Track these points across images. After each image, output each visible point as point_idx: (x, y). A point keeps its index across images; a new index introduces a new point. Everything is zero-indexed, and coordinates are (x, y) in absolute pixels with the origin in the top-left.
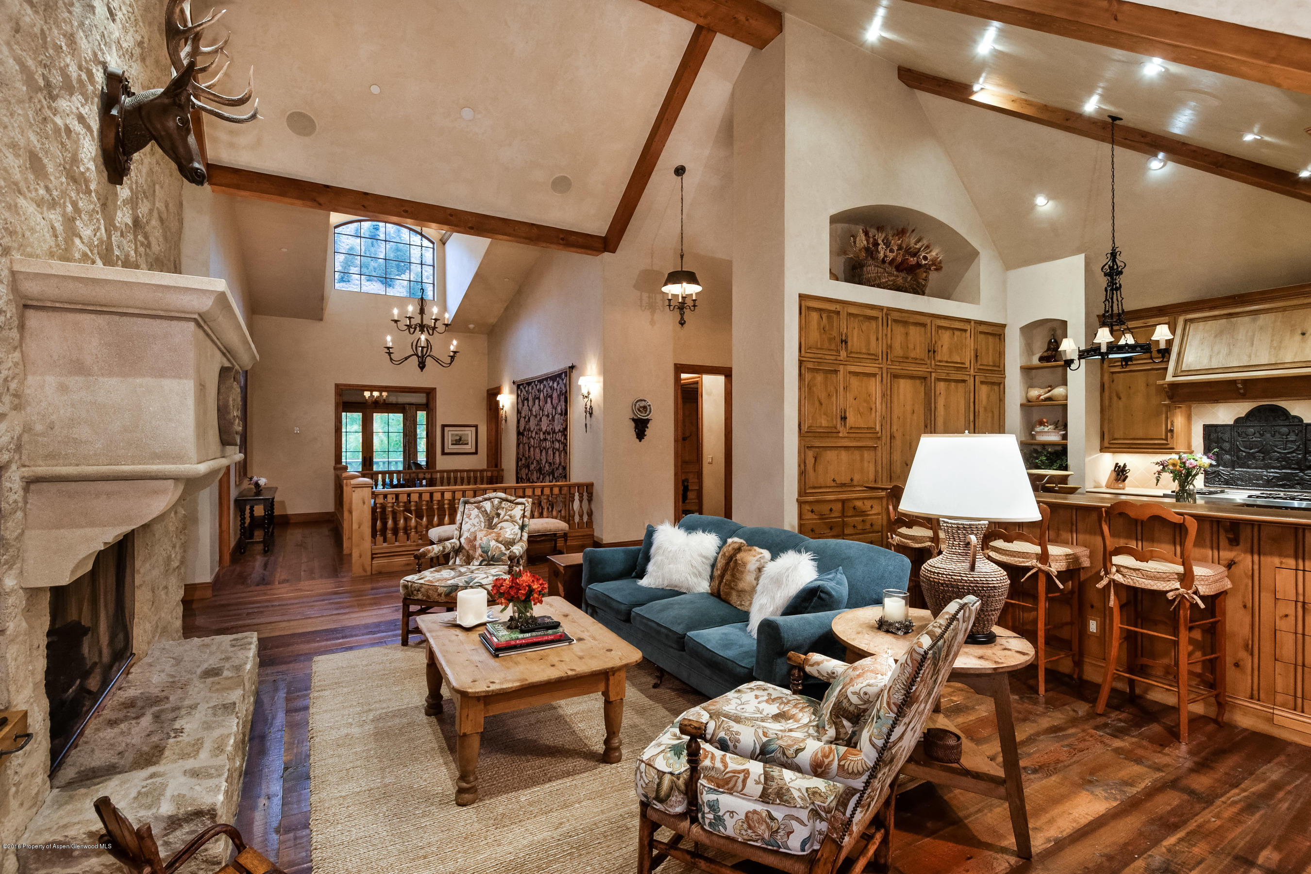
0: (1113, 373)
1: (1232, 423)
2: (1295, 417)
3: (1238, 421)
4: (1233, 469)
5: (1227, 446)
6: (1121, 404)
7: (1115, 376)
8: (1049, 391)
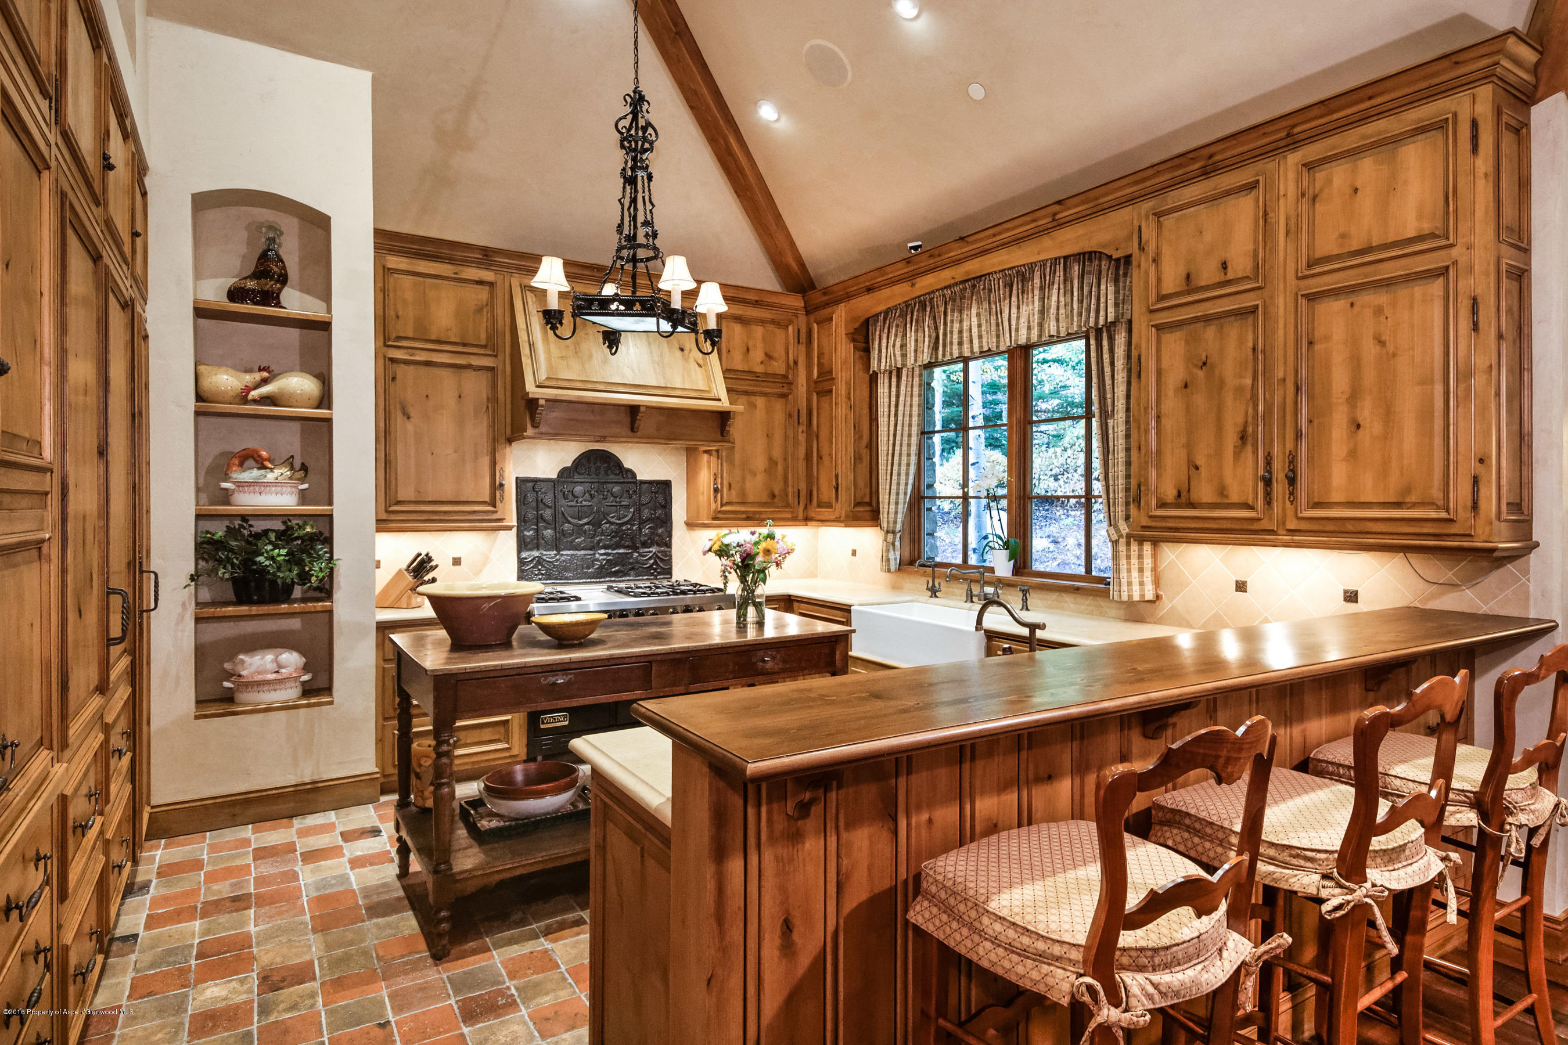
0: (393, 360)
1: (554, 476)
2: (629, 471)
3: (564, 472)
4: (558, 550)
5: (548, 514)
6: (410, 427)
7: (400, 370)
8: (265, 381)
